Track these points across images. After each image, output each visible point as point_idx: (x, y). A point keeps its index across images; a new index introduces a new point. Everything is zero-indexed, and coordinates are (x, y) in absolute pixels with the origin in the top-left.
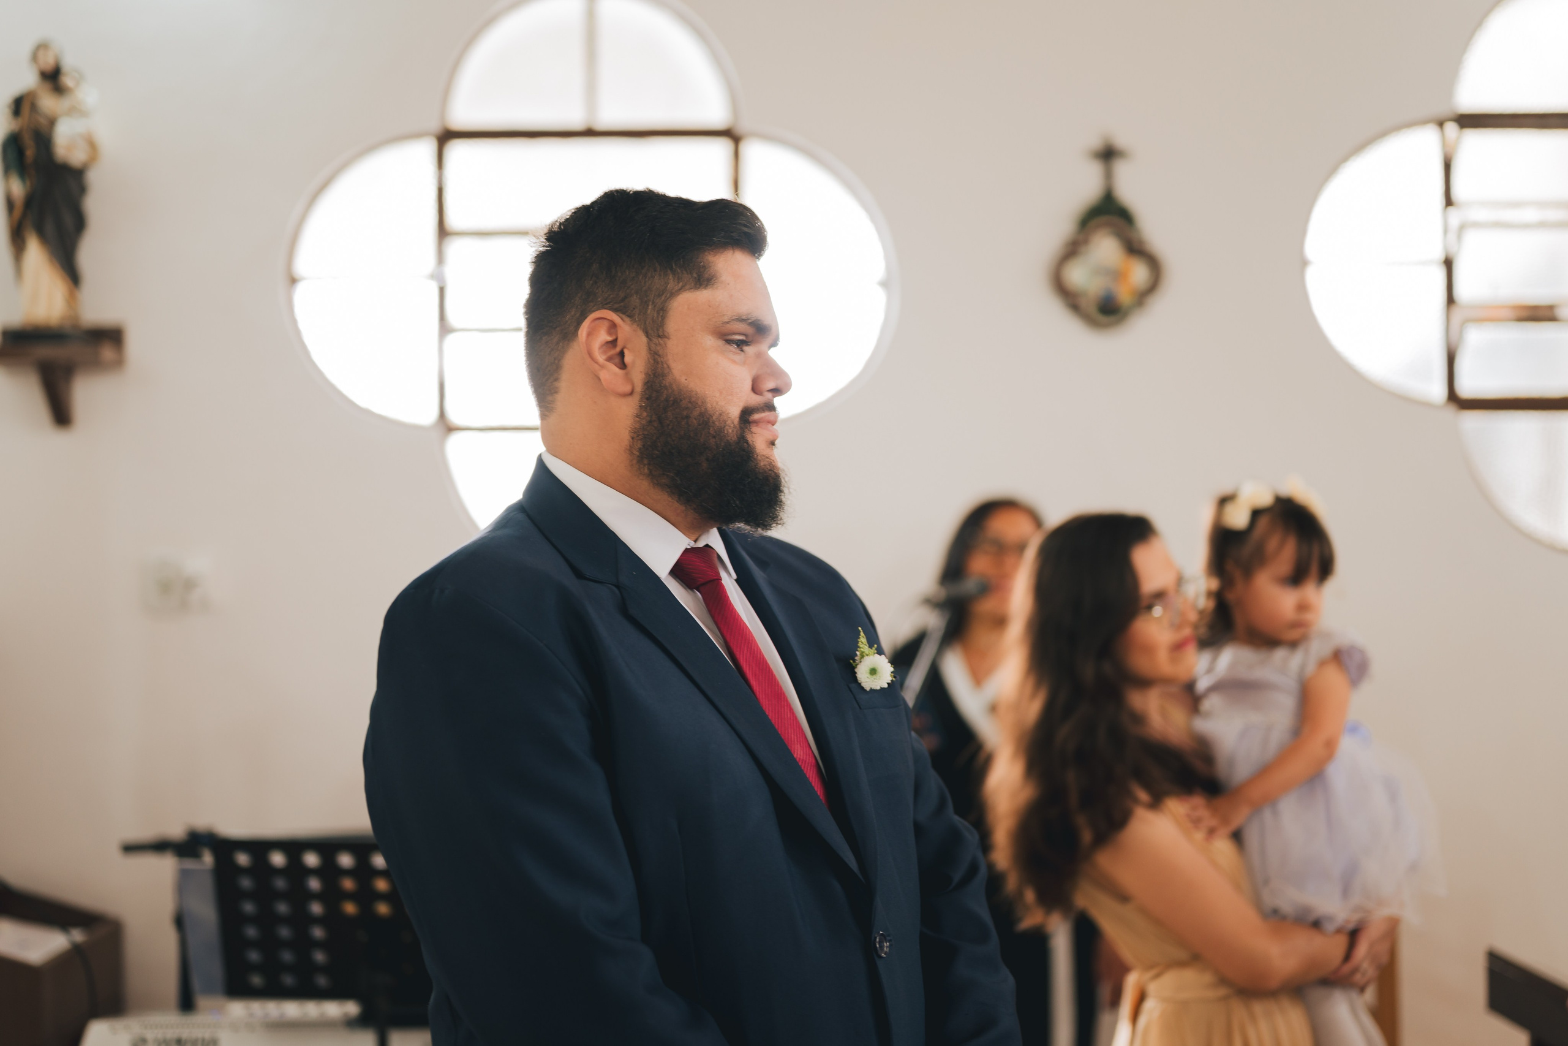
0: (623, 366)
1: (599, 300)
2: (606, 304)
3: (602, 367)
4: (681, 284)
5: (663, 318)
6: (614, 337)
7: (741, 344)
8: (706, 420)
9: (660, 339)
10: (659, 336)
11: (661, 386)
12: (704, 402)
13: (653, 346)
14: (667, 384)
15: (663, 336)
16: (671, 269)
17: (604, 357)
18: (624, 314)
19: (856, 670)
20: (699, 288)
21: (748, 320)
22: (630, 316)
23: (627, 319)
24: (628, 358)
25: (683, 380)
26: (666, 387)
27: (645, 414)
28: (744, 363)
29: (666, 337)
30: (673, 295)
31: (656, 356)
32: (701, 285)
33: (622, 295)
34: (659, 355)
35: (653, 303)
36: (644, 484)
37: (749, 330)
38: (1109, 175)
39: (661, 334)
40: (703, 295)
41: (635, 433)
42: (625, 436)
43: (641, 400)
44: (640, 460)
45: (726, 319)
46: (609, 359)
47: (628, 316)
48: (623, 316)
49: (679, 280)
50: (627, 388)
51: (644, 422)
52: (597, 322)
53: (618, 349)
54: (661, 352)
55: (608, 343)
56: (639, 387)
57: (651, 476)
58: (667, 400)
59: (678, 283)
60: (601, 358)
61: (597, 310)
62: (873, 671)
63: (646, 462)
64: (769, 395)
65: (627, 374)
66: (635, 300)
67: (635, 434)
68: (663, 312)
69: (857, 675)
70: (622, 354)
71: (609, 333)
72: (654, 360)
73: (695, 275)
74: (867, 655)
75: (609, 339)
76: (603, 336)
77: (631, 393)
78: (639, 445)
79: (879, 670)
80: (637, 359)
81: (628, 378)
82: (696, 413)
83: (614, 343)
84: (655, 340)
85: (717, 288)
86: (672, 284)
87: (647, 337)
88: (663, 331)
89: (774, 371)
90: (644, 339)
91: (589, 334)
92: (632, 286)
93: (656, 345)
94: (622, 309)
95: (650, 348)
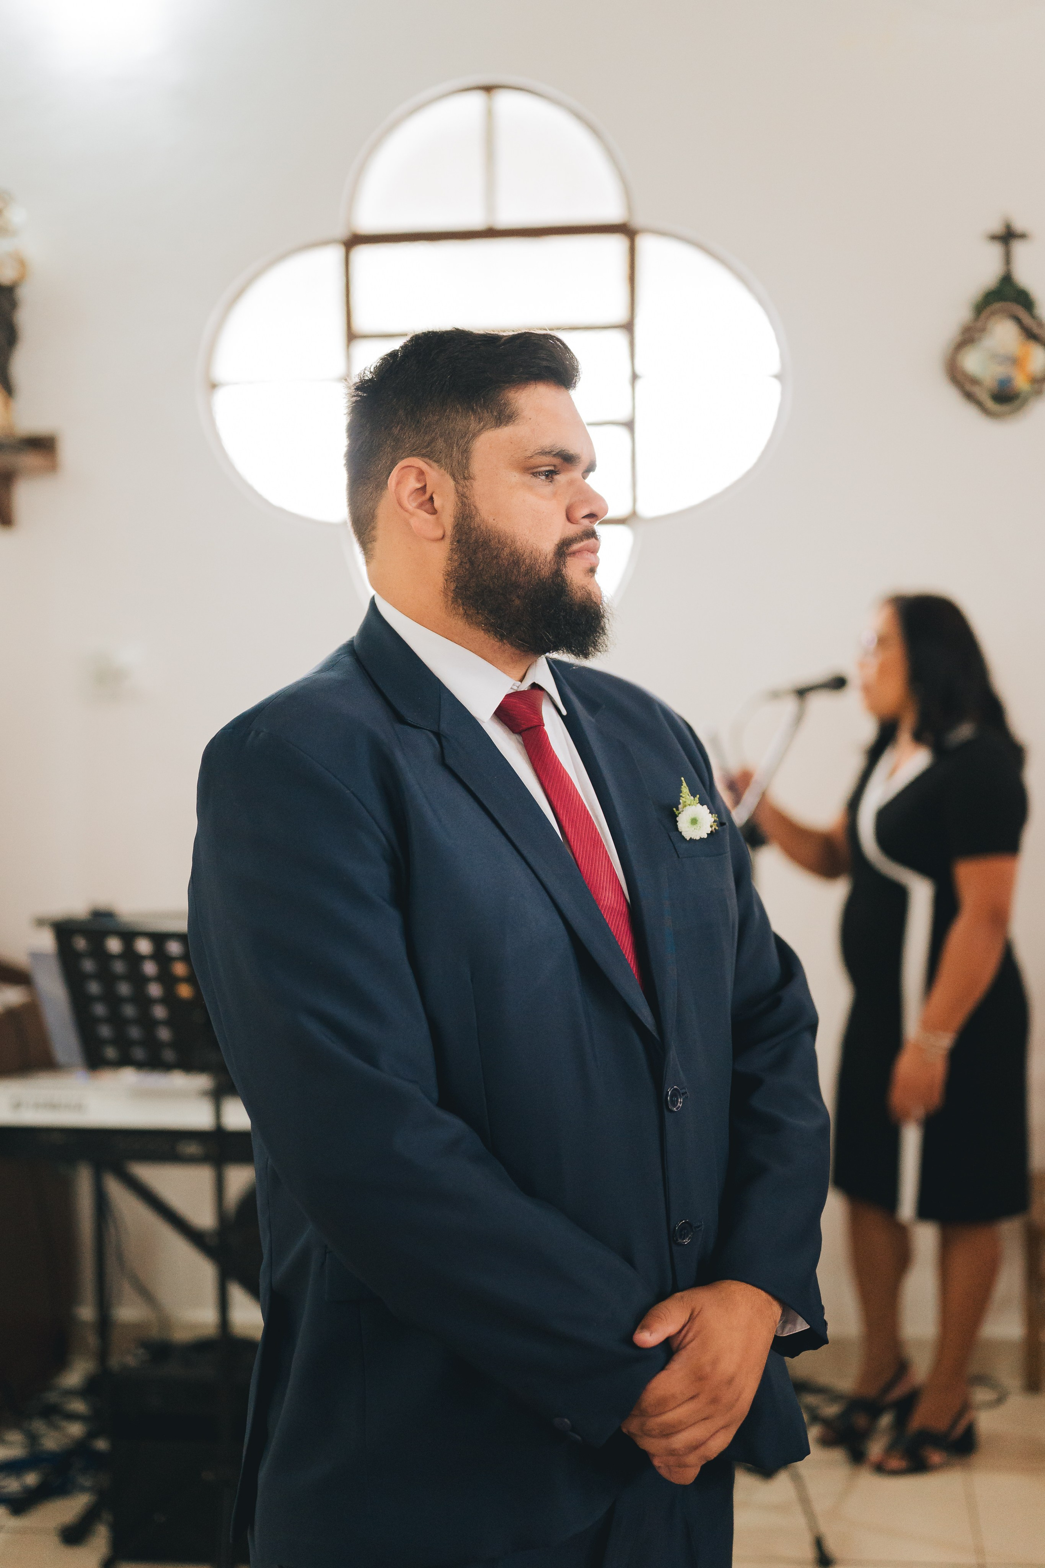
0: (434, 512)
1: (407, 446)
2: (415, 450)
3: (412, 514)
4: (482, 424)
5: (468, 459)
6: (424, 484)
7: (550, 475)
8: (516, 560)
9: (466, 481)
10: (465, 478)
11: (470, 528)
12: (513, 542)
13: (460, 489)
14: (476, 526)
15: (468, 477)
16: (473, 409)
17: (415, 504)
18: (430, 459)
19: (678, 819)
20: (499, 426)
21: (553, 451)
22: (437, 461)
23: (435, 465)
24: (437, 503)
25: (491, 520)
26: (474, 529)
27: (456, 557)
28: (555, 494)
29: (472, 478)
30: (475, 435)
31: (465, 499)
32: (501, 423)
33: (427, 438)
34: (467, 498)
35: (457, 444)
36: (459, 624)
37: (557, 461)
38: (1008, 259)
39: (466, 475)
40: (504, 433)
41: (448, 575)
42: (439, 579)
43: (452, 543)
44: (454, 600)
45: (529, 454)
46: (420, 506)
47: (435, 461)
48: (431, 462)
49: (480, 420)
50: (439, 533)
51: (456, 564)
52: (405, 470)
53: (427, 496)
54: (468, 493)
55: (418, 489)
56: (449, 531)
57: (467, 616)
58: (476, 541)
59: (479, 422)
60: (411, 505)
61: (406, 457)
62: (694, 821)
63: (460, 601)
64: (586, 522)
65: (438, 518)
66: (440, 444)
67: (450, 576)
68: (466, 452)
69: (678, 824)
70: (431, 499)
71: (419, 480)
72: (462, 502)
73: (495, 414)
74: (689, 805)
75: (419, 486)
76: (413, 484)
77: (443, 537)
78: (453, 586)
79: (699, 821)
80: (447, 502)
81: (439, 523)
82: (507, 551)
83: (423, 489)
84: (462, 482)
85: (518, 424)
86: (474, 425)
87: (455, 480)
88: (469, 472)
89: (590, 496)
90: (452, 483)
91: (398, 483)
92: (437, 430)
93: (463, 487)
94: (429, 455)
95: (457, 490)
